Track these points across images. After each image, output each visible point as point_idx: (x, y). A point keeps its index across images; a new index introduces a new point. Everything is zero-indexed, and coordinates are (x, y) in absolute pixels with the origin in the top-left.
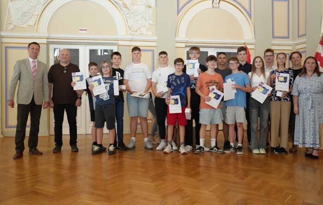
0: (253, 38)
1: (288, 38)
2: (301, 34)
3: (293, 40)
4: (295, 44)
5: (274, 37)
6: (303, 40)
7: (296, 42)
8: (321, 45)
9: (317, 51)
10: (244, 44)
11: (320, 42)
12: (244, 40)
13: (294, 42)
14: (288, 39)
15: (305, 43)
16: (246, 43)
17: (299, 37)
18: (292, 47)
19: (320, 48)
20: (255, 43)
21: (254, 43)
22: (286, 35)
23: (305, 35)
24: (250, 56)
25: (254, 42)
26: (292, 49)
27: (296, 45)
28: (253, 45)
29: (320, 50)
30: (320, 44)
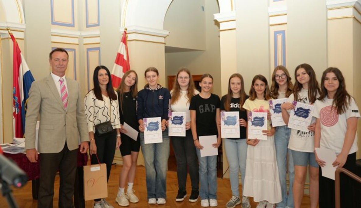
0: (22, 22)
1: (73, 26)
2: (90, 23)
3: (80, 30)
4: (82, 36)
5: (53, 23)
6: (95, 31)
7: (84, 34)
8: (124, 44)
9: (119, 52)
10: (8, 30)
11: (122, 39)
12: (7, 23)
13: (81, 34)
14: (73, 28)
15: (99, 37)
16: (11, 29)
17: (88, 26)
18: (78, 39)
19: (123, 48)
20: (25, 29)
21: (23, 30)
22: (70, 21)
23: (98, 25)
24: (20, 52)
25: (24, 27)
26: (78, 43)
27: (84, 38)
28: (23, 33)
29: (122, 50)
30: (121, 41)
